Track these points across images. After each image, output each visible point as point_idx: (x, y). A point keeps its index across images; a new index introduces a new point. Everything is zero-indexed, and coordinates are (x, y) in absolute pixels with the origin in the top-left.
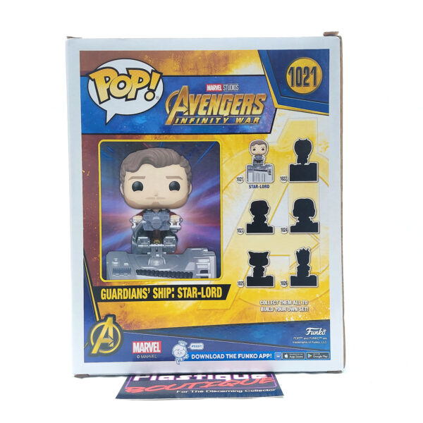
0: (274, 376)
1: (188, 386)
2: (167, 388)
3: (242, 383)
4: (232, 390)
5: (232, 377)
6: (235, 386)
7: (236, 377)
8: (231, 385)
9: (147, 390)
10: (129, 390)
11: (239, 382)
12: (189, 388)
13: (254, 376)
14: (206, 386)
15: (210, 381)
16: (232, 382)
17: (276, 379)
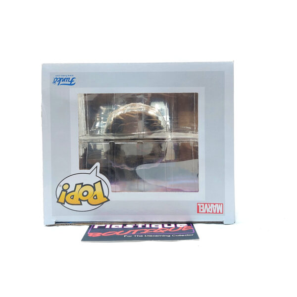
0: (193, 225)
1: (132, 232)
2: (118, 233)
3: (170, 230)
4: (163, 235)
5: (163, 226)
6: (165, 232)
7: (166, 226)
8: (162, 231)
9: (103, 235)
10: (91, 235)
11: (167, 229)
12: (133, 233)
13: (178, 225)
14: (145, 232)
15: (148, 228)
16: (163, 230)
17: (194, 227)
